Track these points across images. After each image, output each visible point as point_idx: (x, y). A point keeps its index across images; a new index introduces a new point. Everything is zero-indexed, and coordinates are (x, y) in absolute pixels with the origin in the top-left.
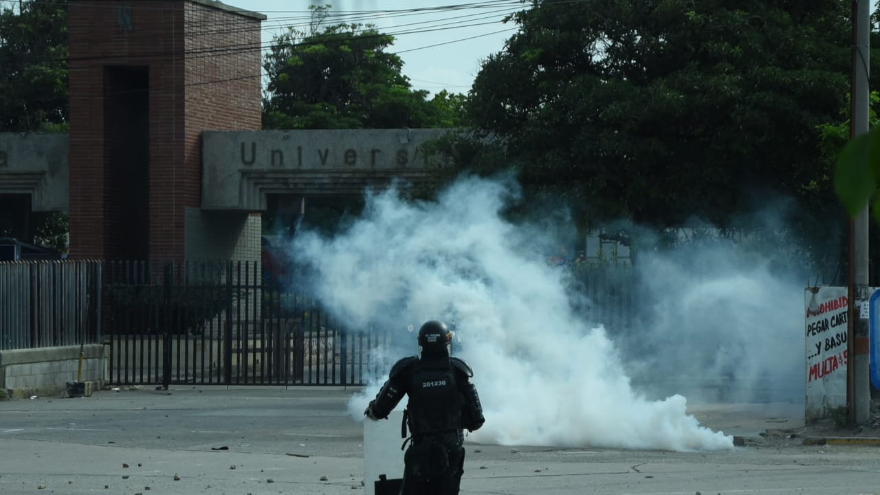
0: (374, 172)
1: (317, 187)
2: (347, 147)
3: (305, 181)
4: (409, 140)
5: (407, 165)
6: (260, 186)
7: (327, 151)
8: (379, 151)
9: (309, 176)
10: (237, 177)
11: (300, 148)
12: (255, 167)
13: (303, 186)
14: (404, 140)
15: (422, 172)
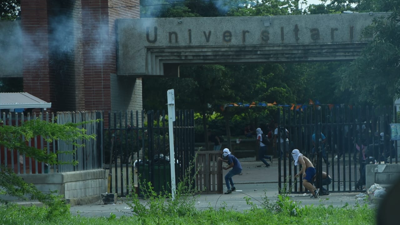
0: (245, 47)
1: (202, 58)
2: (225, 30)
3: (194, 54)
4: (270, 24)
5: (269, 42)
6: (160, 58)
7: (210, 33)
8: (248, 32)
9: (196, 50)
10: (144, 52)
11: (190, 30)
12: (157, 44)
13: (191, 58)
14: (267, 24)
15: (279, 46)
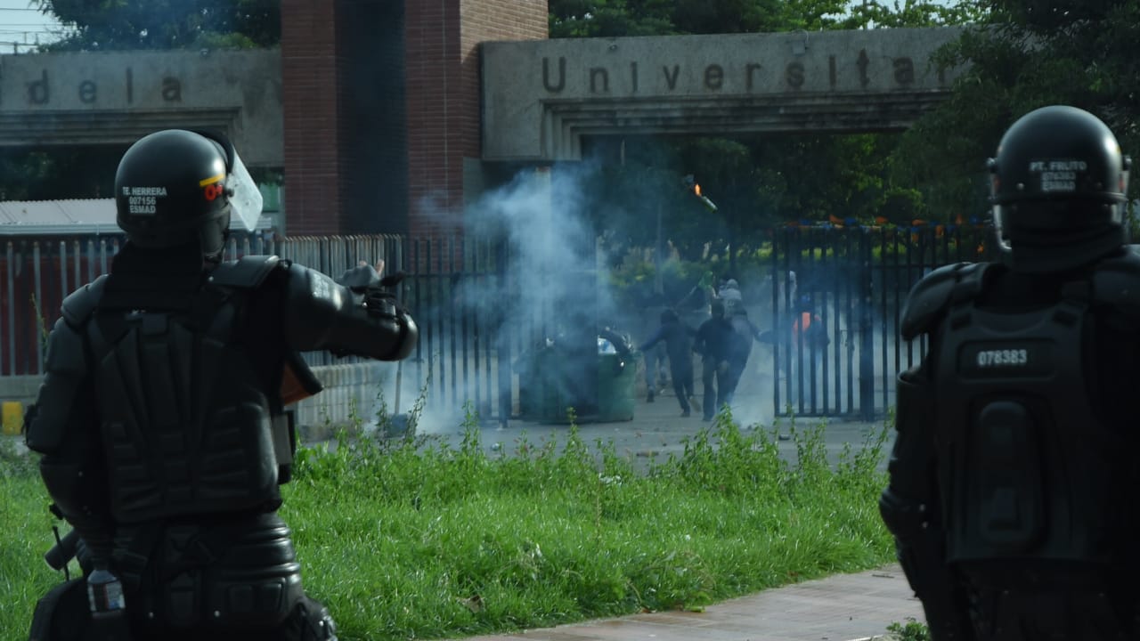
0: (751, 100)
1: (660, 123)
2: (709, 62)
3: (643, 115)
4: (806, 48)
5: (803, 88)
6: (573, 124)
7: (677, 69)
8: (758, 66)
9: (649, 106)
10: (537, 111)
11: (634, 65)
12: (565, 94)
13: (638, 123)
14: (799, 50)
15: (826, 97)
